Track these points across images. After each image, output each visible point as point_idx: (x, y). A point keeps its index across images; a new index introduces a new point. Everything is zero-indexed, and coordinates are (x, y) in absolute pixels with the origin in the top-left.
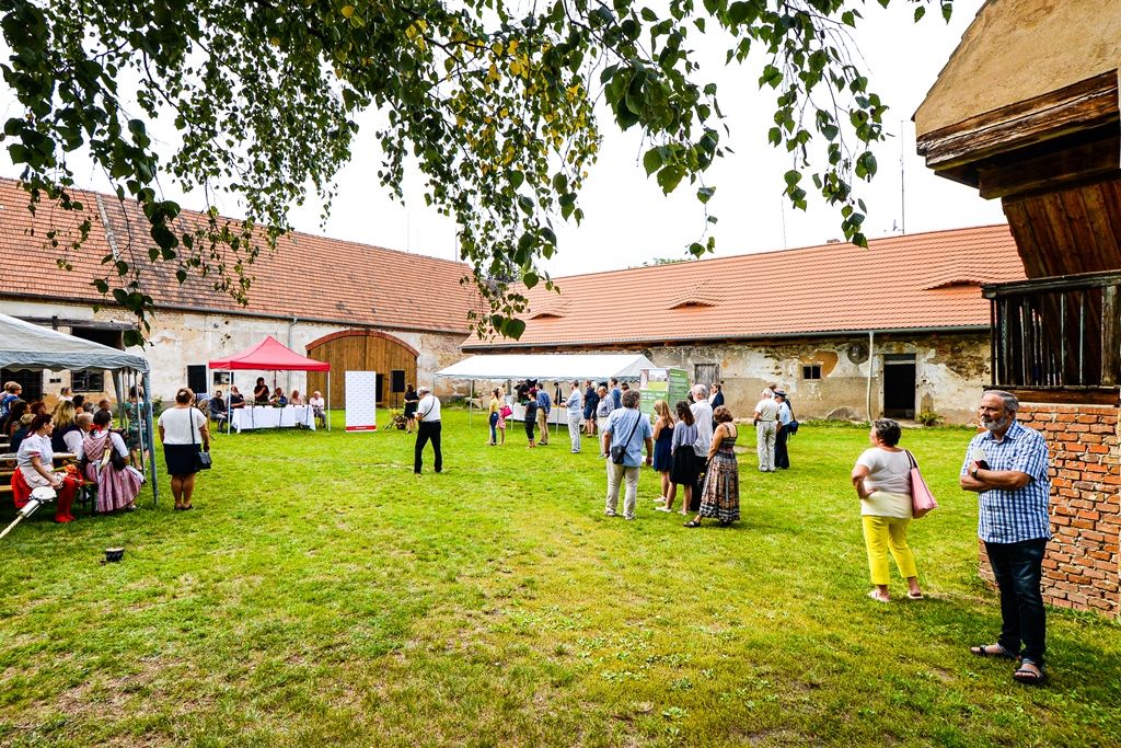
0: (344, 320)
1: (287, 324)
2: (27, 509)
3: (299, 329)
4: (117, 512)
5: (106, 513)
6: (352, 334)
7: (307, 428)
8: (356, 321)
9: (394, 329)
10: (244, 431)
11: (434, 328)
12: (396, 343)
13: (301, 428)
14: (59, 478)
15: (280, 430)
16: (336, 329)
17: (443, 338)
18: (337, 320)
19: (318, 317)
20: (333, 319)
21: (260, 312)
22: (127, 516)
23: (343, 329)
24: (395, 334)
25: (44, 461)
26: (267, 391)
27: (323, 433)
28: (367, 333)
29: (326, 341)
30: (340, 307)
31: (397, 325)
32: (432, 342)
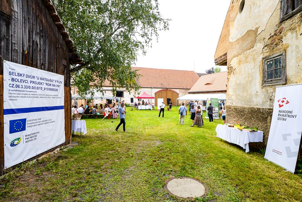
0: (162, 87)
1: (151, 89)
2: (105, 117)
3: (153, 90)
4: (115, 118)
5: (114, 118)
6: (164, 90)
7: (151, 110)
8: (164, 87)
9: (173, 88)
10: (140, 110)
11: (183, 88)
12: (174, 92)
13: (150, 110)
14: (109, 113)
15: (146, 110)
16: (161, 89)
17: (185, 90)
18: (161, 87)
19: (157, 87)
22: (116, 119)
23: (162, 89)
25: (107, 111)
26: (144, 102)
27: (153, 111)
28: (167, 90)
29: (158, 92)
30: (161, 84)
31: (174, 88)
32: (182, 91)
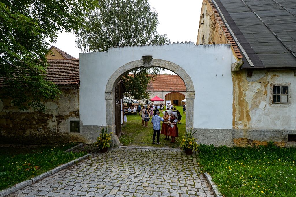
1: (162, 92)
3: (164, 93)
6: (173, 93)
8: (173, 91)
12: (181, 94)
19: (167, 91)
20: (169, 91)
21: (158, 90)
23: (171, 92)
24: (180, 92)
28: (175, 93)
29: (168, 94)
30: (171, 88)
